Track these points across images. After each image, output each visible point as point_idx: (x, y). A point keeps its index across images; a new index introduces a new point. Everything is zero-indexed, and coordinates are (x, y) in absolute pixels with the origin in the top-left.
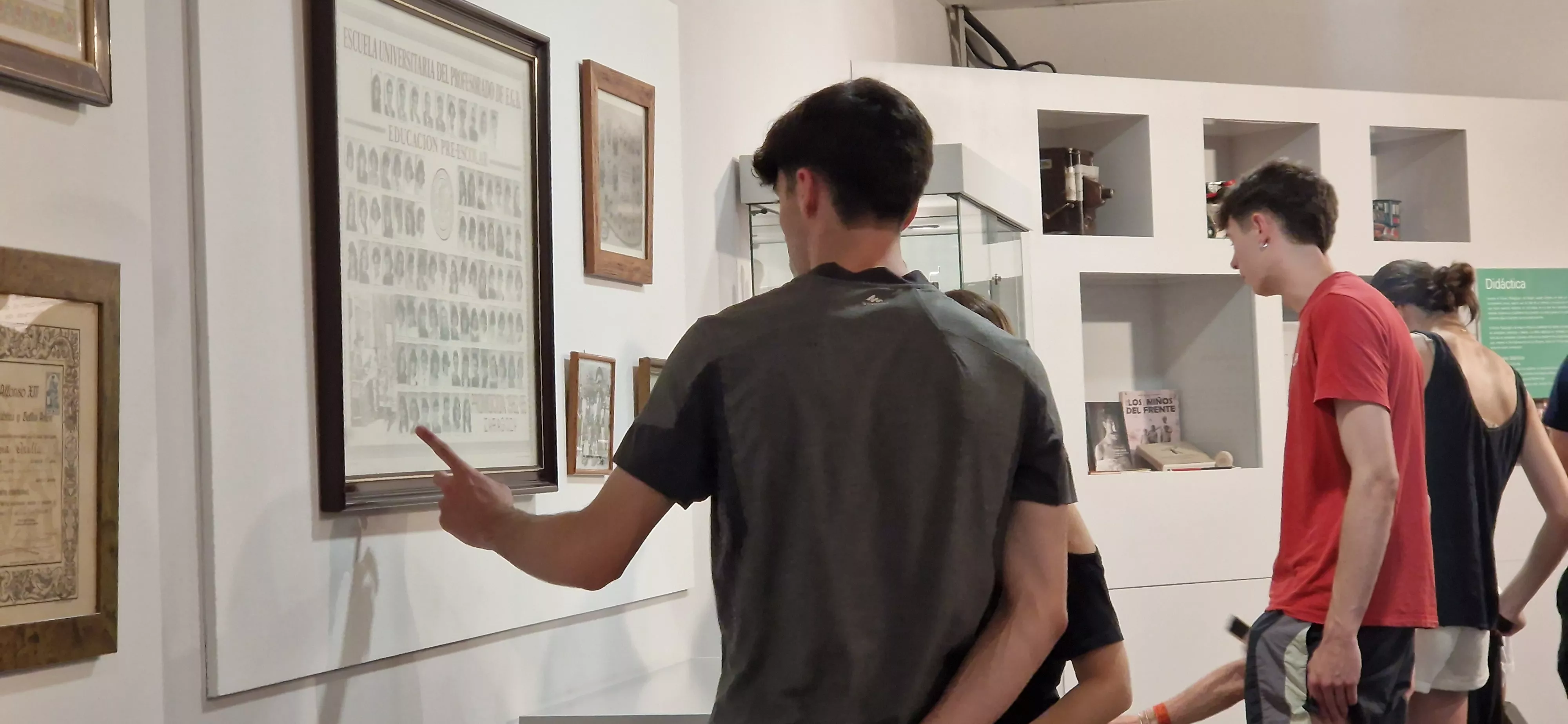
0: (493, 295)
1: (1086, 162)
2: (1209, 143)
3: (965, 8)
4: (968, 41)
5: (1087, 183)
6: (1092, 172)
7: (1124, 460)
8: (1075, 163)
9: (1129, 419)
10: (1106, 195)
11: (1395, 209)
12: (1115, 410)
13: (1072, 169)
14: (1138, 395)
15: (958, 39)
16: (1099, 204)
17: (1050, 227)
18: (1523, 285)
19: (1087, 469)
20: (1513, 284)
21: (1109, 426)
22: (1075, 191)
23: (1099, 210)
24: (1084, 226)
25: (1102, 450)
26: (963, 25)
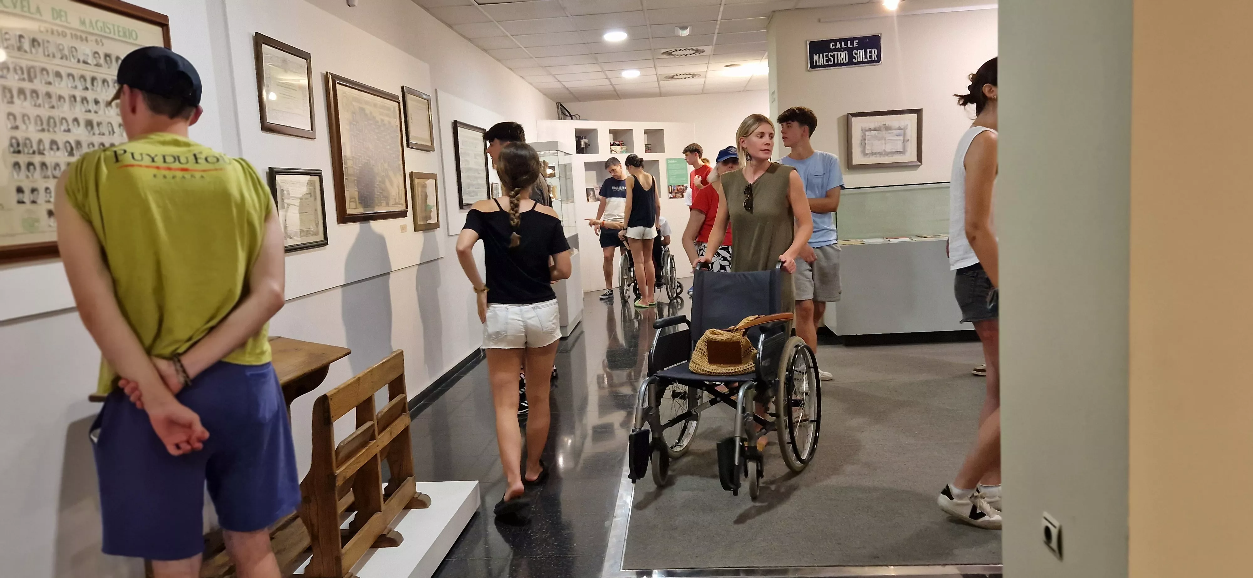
0: (480, 174)
1: (585, 139)
2: (610, 133)
3: (560, 103)
4: (561, 110)
5: (585, 143)
6: (586, 141)
7: (595, 199)
8: (583, 139)
9: (595, 191)
10: (589, 145)
11: (650, 146)
12: (593, 189)
13: (582, 140)
14: (598, 186)
15: (559, 109)
16: (588, 147)
17: (578, 153)
18: (676, 162)
19: (587, 201)
20: (674, 161)
21: (592, 193)
22: (583, 145)
23: (588, 149)
24: (585, 152)
25: (590, 197)
26: (560, 106)
